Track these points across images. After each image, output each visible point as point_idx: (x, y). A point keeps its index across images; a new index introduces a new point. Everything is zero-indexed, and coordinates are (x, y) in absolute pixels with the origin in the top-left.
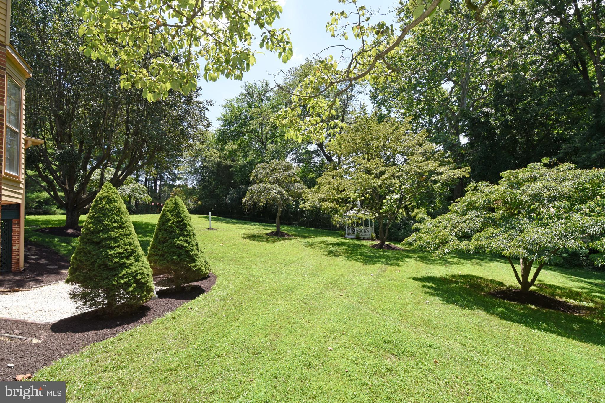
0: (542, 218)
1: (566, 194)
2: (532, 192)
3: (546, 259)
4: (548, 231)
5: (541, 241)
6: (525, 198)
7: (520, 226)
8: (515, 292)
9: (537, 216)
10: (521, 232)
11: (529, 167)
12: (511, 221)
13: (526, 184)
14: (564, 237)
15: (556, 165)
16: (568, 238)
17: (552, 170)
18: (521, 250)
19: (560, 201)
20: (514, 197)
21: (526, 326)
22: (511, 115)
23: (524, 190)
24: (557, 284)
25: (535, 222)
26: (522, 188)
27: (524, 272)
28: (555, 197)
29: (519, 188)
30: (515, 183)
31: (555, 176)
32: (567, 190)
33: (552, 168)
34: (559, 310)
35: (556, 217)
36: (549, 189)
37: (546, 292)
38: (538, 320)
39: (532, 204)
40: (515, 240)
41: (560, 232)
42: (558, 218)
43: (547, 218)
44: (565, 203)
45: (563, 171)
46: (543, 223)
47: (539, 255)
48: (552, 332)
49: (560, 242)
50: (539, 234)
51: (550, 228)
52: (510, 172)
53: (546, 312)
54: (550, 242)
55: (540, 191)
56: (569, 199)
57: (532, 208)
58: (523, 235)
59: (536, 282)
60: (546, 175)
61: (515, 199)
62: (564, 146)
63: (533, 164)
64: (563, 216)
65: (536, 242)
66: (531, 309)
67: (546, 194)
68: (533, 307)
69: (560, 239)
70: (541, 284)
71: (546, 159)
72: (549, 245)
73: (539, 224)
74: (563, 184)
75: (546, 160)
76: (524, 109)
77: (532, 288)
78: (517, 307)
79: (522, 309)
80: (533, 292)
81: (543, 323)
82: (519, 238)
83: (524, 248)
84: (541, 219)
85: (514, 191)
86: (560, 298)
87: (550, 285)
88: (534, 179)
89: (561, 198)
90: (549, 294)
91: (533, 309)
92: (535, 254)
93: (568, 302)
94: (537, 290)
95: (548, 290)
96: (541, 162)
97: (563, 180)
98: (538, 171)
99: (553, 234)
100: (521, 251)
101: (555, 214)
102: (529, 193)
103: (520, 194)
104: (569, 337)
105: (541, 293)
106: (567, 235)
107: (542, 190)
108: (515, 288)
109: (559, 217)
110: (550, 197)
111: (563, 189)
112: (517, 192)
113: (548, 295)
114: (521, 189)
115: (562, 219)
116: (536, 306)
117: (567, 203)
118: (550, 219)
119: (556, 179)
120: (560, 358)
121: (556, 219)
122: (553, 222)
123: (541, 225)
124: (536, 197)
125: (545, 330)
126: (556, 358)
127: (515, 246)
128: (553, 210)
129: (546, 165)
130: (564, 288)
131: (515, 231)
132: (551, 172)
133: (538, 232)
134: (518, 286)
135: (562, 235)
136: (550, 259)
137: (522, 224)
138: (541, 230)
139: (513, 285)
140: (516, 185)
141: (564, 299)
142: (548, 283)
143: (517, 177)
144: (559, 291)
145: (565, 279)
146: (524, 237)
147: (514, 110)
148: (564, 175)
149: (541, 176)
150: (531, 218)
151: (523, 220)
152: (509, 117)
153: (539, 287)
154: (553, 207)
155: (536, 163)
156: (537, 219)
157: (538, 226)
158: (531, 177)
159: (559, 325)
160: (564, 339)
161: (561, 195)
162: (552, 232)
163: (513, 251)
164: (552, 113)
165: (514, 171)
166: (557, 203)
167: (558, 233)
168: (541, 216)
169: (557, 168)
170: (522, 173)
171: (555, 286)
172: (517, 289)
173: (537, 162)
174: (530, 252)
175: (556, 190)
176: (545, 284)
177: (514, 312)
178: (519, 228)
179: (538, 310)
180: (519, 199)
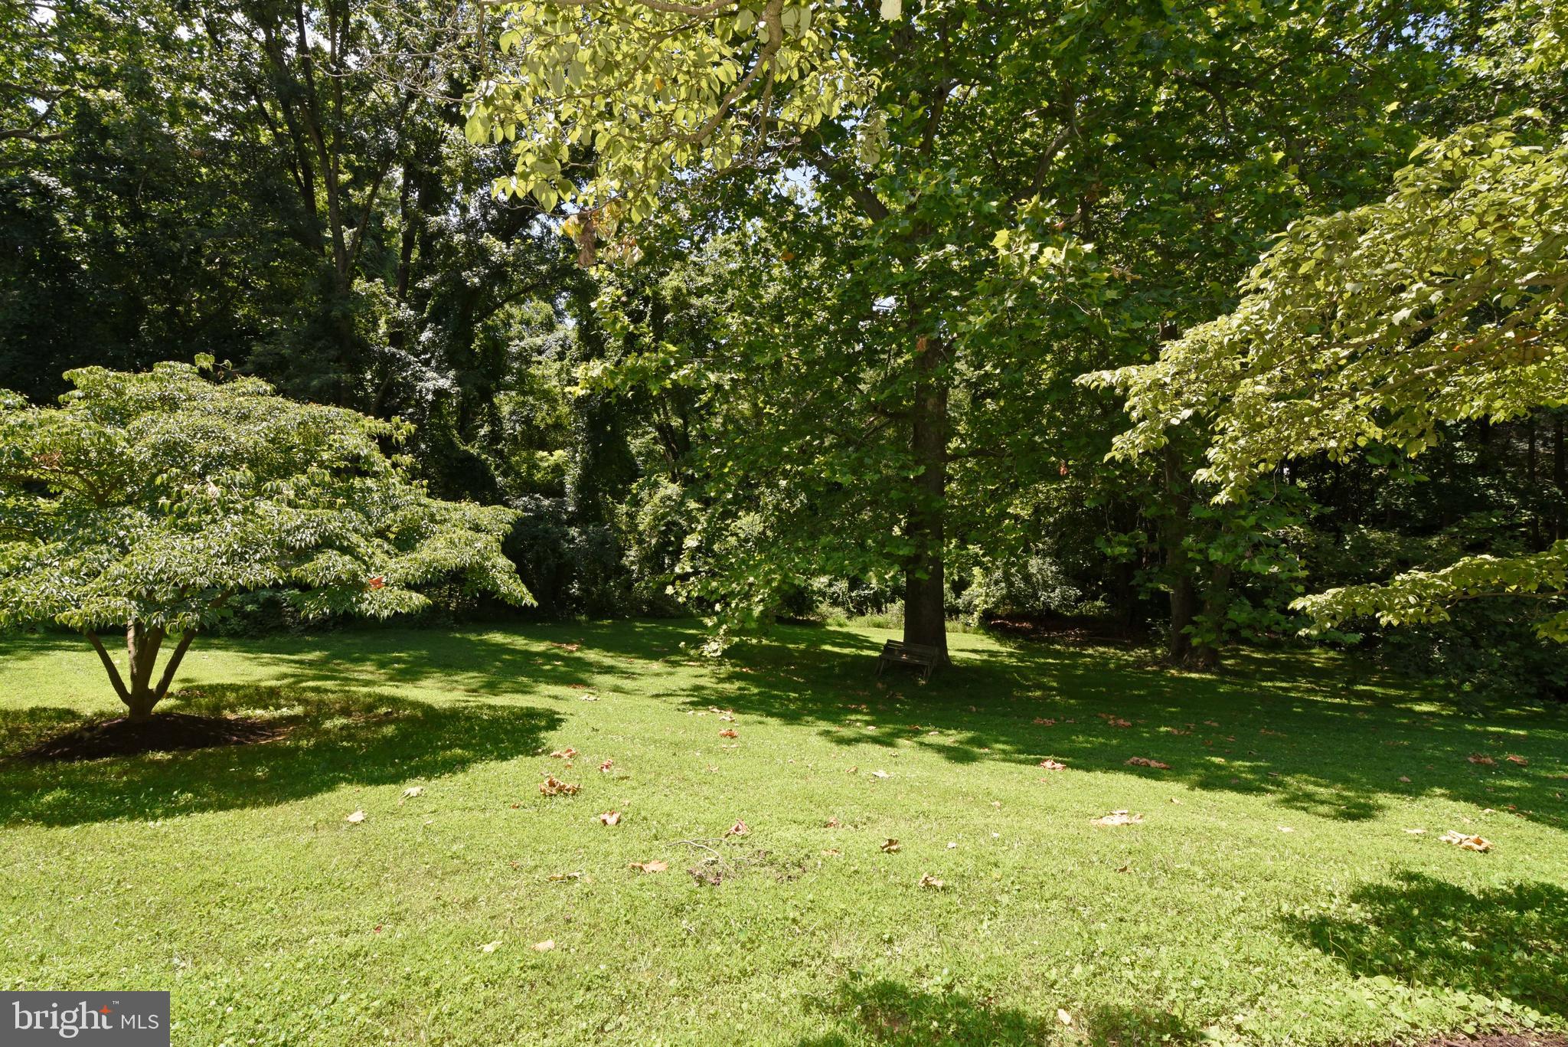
0: (186, 511)
1: (248, 452)
2: (160, 438)
3: (190, 618)
4: (199, 544)
5: (179, 571)
6: (140, 452)
7: (122, 533)
8: (108, 730)
9: (172, 505)
10: (125, 551)
11: (160, 369)
12: (95, 521)
13: (147, 416)
14: (237, 558)
15: (230, 377)
16: (246, 561)
17: (218, 388)
18: (119, 602)
19: (234, 468)
20: (108, 450)
21: (132, 818)
22: (125, 225)
23: (140, 432)
24: (227, 680)
25: (166, 521)
26: (136, 424)
27: (138, 666)
28: (222, 456)
29: (124, 425)
30: (114, 409)
31: (224, 404)
32: (251, 443)
33: (219, 383)
34: (228, 742)
35: (223, 509)
36: (206, 435)
37: (199, 707)
38: (167, 790)
39: (160, 472)
40: (102, 576)
41: (230, 545)
42: (227, 511)
43: (199, 511)
44: (244, 474)
45: (244, 394)
46: (187, 524)
47: (173, 609)
48: (202, 808)
49: (228, 570)
50: (176, 553)
51: (206, 537)
52: (98, 372)
53: (195, 759)
54: (201, 574)
55: (183, 437)
56: (253, 464)
57: (158, 481)
58: (128, 558)
59: (174, 687)
60: (203, 398)
61: (111, 454)
62: (257, 348)
63: (172, 363)
64: (239, 506)
65: (165, 577)
66: (153, 763)
67: (201, 446)
68: (160, 756)
69: (228, 564)
70: (187, 690)
71: (206, 359)
72: (200, 580)
73: (176, 526)
74: (243, 428)
75: (205, 361)
76: (165, 223)
77: (163, 704)
78: (111, 770)
79: (125, 773)
80: (165, 714)
81: (182, 792)
82: (116, 569)
83: (130, 595)
84: (182, 514)
85: (109, 431)
86: (234, 711)
87: (211, 687)
88: (170, 404)
89: (236, 459)
90: (208, 708)
91: (159, 763)
92: (160, 609)
93: (250, 718)
94: (177, 707)
95: (203, 701)
96: (193, 363)
97: (244, 417)
98: (184, 386)
99: (212, 552)
100: (122, 606)
101: (218, 500)
102: (152, 439)
103: (128, 441)
104: (242, 807)
105: (187, 712)
106: (246, 552)
107: (188, 435)
108: (112, 716)
109: (229, 509)
110: (208, 455)
111: (242, 440)
112: (118, 434)
113: (205, 714)
114: (130, 427)
115: (236, 513)
116: (167, 750)
117: (249, 473)
118: (207, 512)
119: (227, 413)
120: (216, 873)
121: (221, 514)
122: (214, 521)
123: (182, 529)
124: (172, 451)
125: (186, 810)
126: (207, 876)
127: (104, 593)
128: (213, 491)
129: (204, 374)
130: (243, 687)
131: (104, 547)
132: (216, 395)
133: (173, 548)
134: (122, 708)
135: (234, 553)
136: (202, 616)
137: (127, 529)
138: (183, 541)
139: (108, 708)
140: (119, 415)
141: (243, 712)
142: (206, 683)
143: (120, 393)
144: (231, 696)
145: (247, 663)
146: (131, 563)
147: (136, 216)
148: (246, 404)
149: (190, 399)
150: (155, 512)
151: (131, 517)
152: (120, 230)
153: (183, 698)
154: (216, 483)
155: (178, 364)
156: (171, 511)
157: (173, 533)
158: (163, 399)
159: (221, 784)
160: (232, 815)
161: (236, 453)
162: (210, 547)
163: (94, 607)
164: (237, 259)
165: (112, 374)
166: (226, 474)
167: (223, 548)
168: (185, 504)
169: (231, 385)
170: (136, 386)
171: (222, 686)
172: (120, 716)
173: (183, 361)
174: (148, 603)
175: (224, 439)
176: (198, 687)
177: (97, 790)
178: (119, 538)
179: (175, 759)
180: (122, 454)
